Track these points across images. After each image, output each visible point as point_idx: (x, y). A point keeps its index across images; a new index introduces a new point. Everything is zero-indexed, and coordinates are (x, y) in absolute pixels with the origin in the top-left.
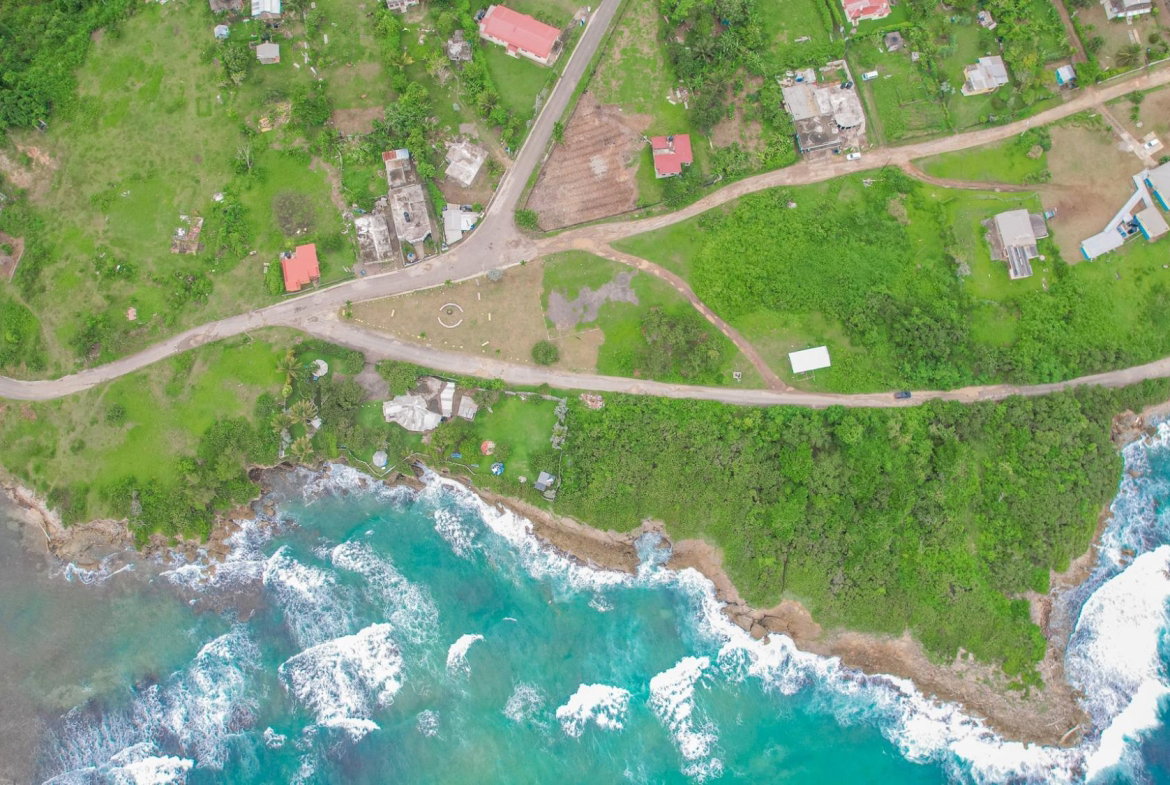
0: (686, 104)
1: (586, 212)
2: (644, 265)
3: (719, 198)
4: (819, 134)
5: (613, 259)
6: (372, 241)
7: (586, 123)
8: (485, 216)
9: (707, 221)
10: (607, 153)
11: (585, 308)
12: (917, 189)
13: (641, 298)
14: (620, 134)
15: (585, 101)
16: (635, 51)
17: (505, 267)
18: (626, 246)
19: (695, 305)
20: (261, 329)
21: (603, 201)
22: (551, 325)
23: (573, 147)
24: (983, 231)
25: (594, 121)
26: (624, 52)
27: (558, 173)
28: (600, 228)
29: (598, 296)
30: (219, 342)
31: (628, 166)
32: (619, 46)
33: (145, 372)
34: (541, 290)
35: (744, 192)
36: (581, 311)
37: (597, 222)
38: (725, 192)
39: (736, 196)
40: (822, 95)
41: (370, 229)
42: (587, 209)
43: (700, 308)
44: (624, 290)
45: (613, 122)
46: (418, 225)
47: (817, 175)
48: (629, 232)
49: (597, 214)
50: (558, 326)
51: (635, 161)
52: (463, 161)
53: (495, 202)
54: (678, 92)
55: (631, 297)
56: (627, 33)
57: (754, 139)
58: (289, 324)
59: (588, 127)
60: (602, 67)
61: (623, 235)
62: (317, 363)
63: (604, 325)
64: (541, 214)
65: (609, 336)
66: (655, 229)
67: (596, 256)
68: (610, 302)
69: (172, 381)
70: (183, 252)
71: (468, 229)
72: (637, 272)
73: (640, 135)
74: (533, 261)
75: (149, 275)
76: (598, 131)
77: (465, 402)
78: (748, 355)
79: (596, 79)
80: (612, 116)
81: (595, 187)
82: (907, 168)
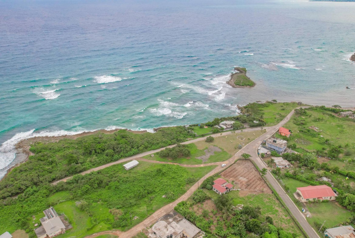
0: (234, 207)
2: (202, 166)
3: (194, 188)
4: (170, 218)
5: (213, 163)
6: (277, 139)
7: (261, 187)
8: (259, 156)
9: (191, 182)
10: (244, 182)
11: (210, 152)
12: (110, 226)
13: (196, 159)
15: (269, 191)
16: (273, 213)
17: (240, 151)
18: (211, 168)
19: (178, 164)
20: (277, 124)
22: (214, 146)
23: (257, 180)
24: (70, 223)
25: (259, 188)
26: (277, 211)
27: (253, 173)
29: (208, 155)
30: (281, 120)
31: (233, 181)
32: (281, 211)
33: (287, 114)
34: (225, 150)
35: (186, 194)
36: (210, 151)
38: (193, 191)
39: (188, 191)
40: (179, 229)
41: (281, 141)
42: (233, 169)
43: (176, 164)
44: (202, 158)
45: (252, 190)
47: (160, 212)
48: (215, 170)
49: (229, 170)
50: (212, 146)
51: (233, 183)
52: (281, 161)
53: (260, 160)
54: (241, 209)
55: (199, 158)
56: (284, 217)
57: (197, 211)
58: (273, 126)
59: (259, 186)
60: (277, 202)
61: (216, 168)
62: (258, 122)
63: (201, 151)
64: (245, 163)
65: (197, 149)
66: (207, 173)
67: (219, 162)
68: (204, 155)
69: (280, 114)
70: (311, 127)
71: (259, 151)
72: (202, 163)
73: (239, 190)
74: (234, 154)
75: (310, 122)
76: (254, 186)
77: (219, 127)
78: (152, 161)
79: (275, 198)
80: (255, 191)
81: (237, 174)
82: (118, 233)
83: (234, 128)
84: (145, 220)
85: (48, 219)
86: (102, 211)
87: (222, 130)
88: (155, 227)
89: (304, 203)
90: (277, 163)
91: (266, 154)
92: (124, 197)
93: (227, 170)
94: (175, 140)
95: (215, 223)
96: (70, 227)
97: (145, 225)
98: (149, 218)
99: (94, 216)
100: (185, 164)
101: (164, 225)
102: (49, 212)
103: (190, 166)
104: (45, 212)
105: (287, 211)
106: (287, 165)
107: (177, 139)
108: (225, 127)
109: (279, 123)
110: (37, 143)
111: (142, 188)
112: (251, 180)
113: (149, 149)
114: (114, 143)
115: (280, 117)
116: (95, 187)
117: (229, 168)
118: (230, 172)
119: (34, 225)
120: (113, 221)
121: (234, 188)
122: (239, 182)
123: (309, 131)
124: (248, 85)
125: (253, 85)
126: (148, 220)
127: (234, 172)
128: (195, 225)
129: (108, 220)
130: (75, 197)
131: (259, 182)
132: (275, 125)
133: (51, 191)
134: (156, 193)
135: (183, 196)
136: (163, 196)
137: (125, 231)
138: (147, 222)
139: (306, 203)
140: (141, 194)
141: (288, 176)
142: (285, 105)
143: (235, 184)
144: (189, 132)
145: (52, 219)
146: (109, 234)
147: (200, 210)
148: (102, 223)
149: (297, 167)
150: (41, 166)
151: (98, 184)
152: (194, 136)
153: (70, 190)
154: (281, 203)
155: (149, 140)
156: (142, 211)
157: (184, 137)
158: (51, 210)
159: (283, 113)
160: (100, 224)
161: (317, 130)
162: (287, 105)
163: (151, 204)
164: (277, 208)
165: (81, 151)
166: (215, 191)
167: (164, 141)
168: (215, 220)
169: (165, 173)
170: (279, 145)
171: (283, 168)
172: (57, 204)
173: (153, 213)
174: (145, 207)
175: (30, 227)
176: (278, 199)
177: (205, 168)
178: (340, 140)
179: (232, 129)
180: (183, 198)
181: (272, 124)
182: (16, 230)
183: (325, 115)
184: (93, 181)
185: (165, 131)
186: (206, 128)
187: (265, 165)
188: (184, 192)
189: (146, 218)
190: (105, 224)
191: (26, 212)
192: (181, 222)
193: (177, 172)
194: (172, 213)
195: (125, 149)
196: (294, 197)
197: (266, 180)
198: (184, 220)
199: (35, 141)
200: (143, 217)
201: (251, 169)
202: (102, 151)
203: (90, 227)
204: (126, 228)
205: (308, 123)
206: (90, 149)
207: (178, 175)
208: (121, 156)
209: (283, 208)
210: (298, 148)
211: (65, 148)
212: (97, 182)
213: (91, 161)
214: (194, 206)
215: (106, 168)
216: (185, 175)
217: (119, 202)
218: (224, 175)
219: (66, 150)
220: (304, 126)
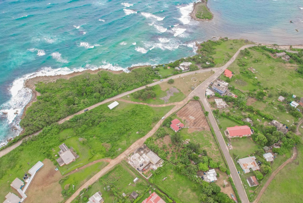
0: (184, 141)
1: (186, 108)
2: (164, 106)
3: (158, 126)
4: (141, 151)
5: (172, 103)
6: (221, 82)
7: (203, 125)
8: (206, 97)
9: (156, 120)
10: (192, 121)
11: (170, 93)
12: (103, 155)
13: (160, 99)
14: (193, 126)
15: (209, 128)
16: (208, 146)
17: (193, 92)
18: (171, 107)
19: (147, 104)
20: (224, 65)
21: (184, 112)
22: (174, 87)
23: (201, 119)
24: (78, 154)
25: (202, 126)
26: (211, 145)
27: (199, 112)
28: (180, 107)
29: (169, 96)
30: (228, 60)
31: (185, 120)
32: (213, 145)
33: (234, 53)
34: (182, 91)
35: (152, 130)
36: (170, 92)
37: (182, 108)
38: (157, 128)
39: (154, 128)
40: (147, 159)
41: (224, 84)
42: (186, 109)
43: (145, 104)
44: (165, 99)
45: (197, 127)
46: (216, 85)
47: (135, 144)
48: (173, 110)
49: (183, 109)
50: (172, 87)
51: (184, 122)
52: (221, 102)
53: (206, 101)
54: (188, 143)
55: (162, 99)
56: (215, 149)
57: (159, 144)
58: (220, 67)
59: (202, 124)
60: (212, 137)
61: (174, 108)
62: (209, 63)
63: (164, 92)
64: (195, 103)
65: (161, 90)
66: (167, 112)
67: (176, 102)
68: (166, 96)
69: (228, 54)
70: (250, 68)
71: (206, 93)
72: (164, 103)
73: (188, 127)
74: (188, 95)
75: (251, 63)
76: (199, 124)
77: (179, 69)
78: (128, 101)
79: (211, 134)
80: (199, 129)
81: (188, 114)
82: (109, 160)
83: (191, 69)
84: (126, 151)
85: (63, 152)
86: (98, 145)
87: (181, 72)
88: (133, 158)
89: (230, 139)
90: (218, 104)
91: (211, 95)
92: (110, 133)
93: (181, 110)
94: (145, 82)
95: (170, 153)
96: (78, 157)
97: (125, 154)
98: (128, 149)
99: (92, 148)
100: (152, 105)
101: (138, 157)
102: (62, 147)
103: (155, 106)
104: (60, 147)
105: (218, 145)
106: (224, 106)
107: (146, 81)
108: (183, 69)
109: (226, 63)
110: (40, 83)
111: (123, 126)
112: (197, 119)
113: (126, 90)
114: (99, 86)
115: (227, 57)
116: (90, 126)
117: (183, 108)
118: (184, 111)
119: (55, 156)
120: (105, 152)
121: (185, 126)
122: (189, 121)
123: (247, 73)
124: (207, 18)
125: (211, 18)
126: (128, 151)
127: (186, 111)
128: (158, 155)
129: (102, 151)
130: (78, 134)
131: (202, 120)
132: (223, 66)
133: (60, 129)
134: (132, 130)
135: (151, 132)
136: (137, 133)
137: (113, 159)
138: (127, 152)
139: (231, 138)
140: (122, 132)
141: (224, 116)
142: (234, 43)
143: (186, 122)
144: (155, 73)
145: (66, 152)
146: (103, 161)
147: (162, 143)
148: (98, 154)
149: (232, 107)
150: (48, 107)
151: (92, 123)
152: (160, 78)
153: (73, 128)
154: (215, 139)
155: (125, 82)
156: (123, 144)
157: (152, 78)
158: (64, 145)
159: (230, 53)
160: (97, 154)
161: (254, 71)
162: (236, 42)
163: (129, 139)
164: (211, 143)
165: (75, 91)
166: (172, 128)
167: (136, 83)
168: (170, 151)
169: (138, 113)
170: (221, 88)
171: (221, 108)
172: (66, 139)
173: (130, 146)
174: (125, 141)
175: (53, 157)
176: (213, 135)
177: (166, 107)
178: (268, 81)
179: (189, 70)
180: (150, 133)
181: (220, 65)
182: (45, 159)
183: (264, 56)
184: (88, 122)
185: (137, 72)
186: (169, 68)
187: (209, 105)
188: (151, 129)
189: (126, 149)
190: (100, 154)
191: (48, 147)
192: (149, 153)
193: (146, 112)
194: (143, 147)
195: (108, 92)
196: (224, 134)
197: (208, 119)
198: (151, 152)
199: (37, 80)
200: (124, 149)
201: (199, 109)
202: (91, 93)
203: (91, 157)
204: (114, 157)
205: (248, 64)
206: (82, 92)
207: (147, 115)
208: (106, 97)
209: (215, 142)
210: (236, 89)
211: (63, 89)
212: (91, 121)
213: (84, 102)
214: (157, 140)
215: (96, 108)
216: (152, 114)
217: (108, 137)
218: (179, 114)
219: (64, 91)
220: (245, 67)
